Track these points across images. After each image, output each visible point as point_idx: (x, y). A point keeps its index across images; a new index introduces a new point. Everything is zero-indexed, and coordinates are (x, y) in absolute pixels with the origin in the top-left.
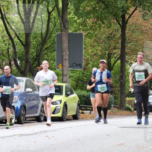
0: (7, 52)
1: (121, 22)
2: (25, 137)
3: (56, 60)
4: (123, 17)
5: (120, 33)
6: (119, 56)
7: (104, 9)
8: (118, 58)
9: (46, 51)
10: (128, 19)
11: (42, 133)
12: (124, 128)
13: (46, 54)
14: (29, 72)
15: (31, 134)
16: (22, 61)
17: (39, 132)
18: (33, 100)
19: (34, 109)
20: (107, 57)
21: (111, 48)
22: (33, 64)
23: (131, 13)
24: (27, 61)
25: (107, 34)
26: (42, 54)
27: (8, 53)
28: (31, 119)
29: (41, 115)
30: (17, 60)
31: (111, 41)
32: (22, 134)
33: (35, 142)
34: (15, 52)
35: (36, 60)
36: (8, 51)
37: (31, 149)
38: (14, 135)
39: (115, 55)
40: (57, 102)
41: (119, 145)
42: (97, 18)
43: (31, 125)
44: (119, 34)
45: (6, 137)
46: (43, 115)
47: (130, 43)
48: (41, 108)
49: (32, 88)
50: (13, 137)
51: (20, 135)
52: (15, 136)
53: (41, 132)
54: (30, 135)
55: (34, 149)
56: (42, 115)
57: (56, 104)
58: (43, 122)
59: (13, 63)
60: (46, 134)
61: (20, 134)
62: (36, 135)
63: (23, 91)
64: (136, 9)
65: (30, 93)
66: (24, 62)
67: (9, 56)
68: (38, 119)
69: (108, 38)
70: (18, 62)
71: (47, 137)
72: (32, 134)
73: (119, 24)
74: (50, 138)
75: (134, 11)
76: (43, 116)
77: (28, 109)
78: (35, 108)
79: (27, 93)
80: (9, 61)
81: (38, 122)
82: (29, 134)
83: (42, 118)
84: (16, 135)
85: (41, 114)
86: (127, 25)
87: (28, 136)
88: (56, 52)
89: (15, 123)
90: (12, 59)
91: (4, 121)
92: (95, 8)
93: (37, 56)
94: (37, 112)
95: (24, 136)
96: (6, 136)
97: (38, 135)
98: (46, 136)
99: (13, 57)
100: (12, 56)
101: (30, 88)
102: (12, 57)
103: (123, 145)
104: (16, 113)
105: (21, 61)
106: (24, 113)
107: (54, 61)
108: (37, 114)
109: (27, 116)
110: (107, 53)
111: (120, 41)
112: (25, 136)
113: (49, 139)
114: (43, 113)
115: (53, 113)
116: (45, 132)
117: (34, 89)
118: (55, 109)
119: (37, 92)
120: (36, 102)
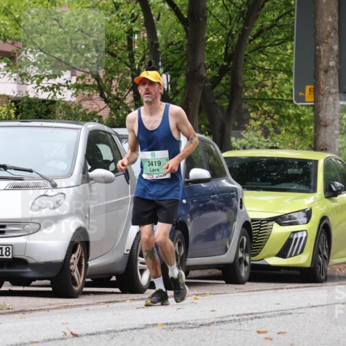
0: (126, 43)
3: (294, 72)
9: (258, 41)
11: (244, 319)
13: (260, 49)
14: (200, 113)
15: (207, 322)
16: (178, 76)
17: (232, 318)
18: (211, 208)
19: (214, 239)
24: (193, 76)
26: (246, 52)
27: (130, 47)
28: (206, 273)
29: (239, 261)
32: (177, 324)
34: (152, 43)
35: (223, 71)
36: (130, 41)
38: (147, 326)
40: (295, 215)
43: (204, 294)
45: (122, 331)
46: (247, 259)
48: (240, 236)
49: (210, 168)
50: (144, 331)
51: (167, 324)
52: (150, 330)
53: (240, 318)
54: (202, 325)
56: (241, 258)
57: (290, 224)
58: (247, 284)
60: (257, 324)
61: (169, 321)
62: (222, 326)
65: (202, 185)
66: (183, 78)
67: (131, 57)
68: (229, 275)
71: (262, 336)
72: (209, 325)
74: (271, 339)
76: (246, 264)
77: (198, 238)
79: (191, 185)
81: (228, 282)
82: (200, 322)
83: (244, 272)
84: (155, 325)
85: (240, 255)
87: (194, 330)
88: (294, 43)
91: (114, 278)
93: (228, 57)
94: (226, 250)
95: (181, 328)
96: (122, 328)
97: (231, 325)
98: (258, 332)
100: (141, 58)
101: (203, 168)
102: (143, 60)
106: (183, 251)
107: (289, 73)
108: (228, 257)
109: (191, 261)
112: (186, 328)
113: (268, 341)
114: (246, 252)
115: (283, 254)
116: (255, 316)
117: (216, 173)
118: (289, 240)
119: (228, 183)
120: (221, 216)
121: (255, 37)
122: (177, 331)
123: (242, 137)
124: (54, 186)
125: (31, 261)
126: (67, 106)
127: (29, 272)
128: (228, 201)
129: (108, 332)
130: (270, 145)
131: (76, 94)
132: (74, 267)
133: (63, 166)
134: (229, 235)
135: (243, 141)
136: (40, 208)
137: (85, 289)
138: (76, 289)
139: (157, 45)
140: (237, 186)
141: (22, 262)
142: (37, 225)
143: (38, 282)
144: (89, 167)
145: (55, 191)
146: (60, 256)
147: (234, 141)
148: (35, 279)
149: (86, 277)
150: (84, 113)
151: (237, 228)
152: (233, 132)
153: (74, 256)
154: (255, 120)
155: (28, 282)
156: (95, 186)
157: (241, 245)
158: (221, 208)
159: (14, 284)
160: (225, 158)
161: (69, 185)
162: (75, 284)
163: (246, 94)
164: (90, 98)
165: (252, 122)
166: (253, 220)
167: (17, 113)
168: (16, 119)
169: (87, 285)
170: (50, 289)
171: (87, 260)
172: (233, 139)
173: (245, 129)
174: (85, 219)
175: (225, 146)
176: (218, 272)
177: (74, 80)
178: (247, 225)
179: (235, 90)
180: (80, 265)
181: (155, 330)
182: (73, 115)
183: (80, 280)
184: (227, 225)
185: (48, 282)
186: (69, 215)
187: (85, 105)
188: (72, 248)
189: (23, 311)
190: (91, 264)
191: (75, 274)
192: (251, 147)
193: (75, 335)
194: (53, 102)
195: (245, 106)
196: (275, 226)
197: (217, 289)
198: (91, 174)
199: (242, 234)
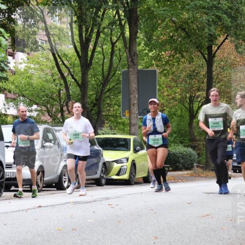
1: (206, 56)
2: (82, 205)
4: (210, 48)
5: (205, 69)
6: (203, 100)
7: (185, 38)
8: (203, 102)
9: (108, 93)
10: (216, 51)
11: (103, 200)
12: (211, 195)
13: (108, 97)
15: (89, 201)
17: (99, 199)
19: (92, 169)
20: (188, 101)
21: (194, 89)
22: (92, 110)
23: (219, 44)
25: (188, 71)
26: (103, 98)
27: (59, 96)
29: (101, 177)
31: (194, 80)
33: (94, 212)
34: (68, 94)
35: (95, 105)
36: (59, 93)
37: (89, 221)
38: (66, 203)
39: (199, 99)
40: (122, 160)
41: (203, 216)
42: (176, 50)
44: (204, 72)
46: (105, 176)
47: (218, 82)
50: (65, 205)
53: (101, 200)
54: (87, 202)
55: (92, 221)
57: (121, 163)
58: (105, 186)
59: (65, 108)
60: (108, 202)
61: (75, 201)
62: (95, 203)
64: (226, 38)
67: (60, 100)
68: (98, 183)
69: (190, 76)
71: (110, 206)
72: (90, 202)
73: (204, 58)
74: (114, 207)
75: (224, 41)
76: (104, 178)
78: (94, 168)
80: (60, 107)
81: (97, 186)
83: (103, 181)
84: (69, 203)
85: (102, 175)
86: (215, 59)
87: (85, 204)
88: (121, 95)
90: (64, 104)
91: (54, 185)
92: (172, 37)
93: (97, 100)
94: (97, 173)
95: (79, 203)
96: (57, 204)
97: (98, 202)
98: (109, 205)
99: (66, 102)
102: (64, 101)
103: (208, 217)
107: (119, 106)
108: (97, 176)
110: (188, 95)
111: (205, 80)
113: (112, 208)
114: (104, 174)
115: (118, 174)
116: (107, 199)
117: (93, 144)
118: (121, 169)
119: (97, 147)
120: (95, 160)
122: (78, 205)
123: (102, 130)
126: (35, 119)
129: (51, 206)
130: (113, 133)
132: (39, 181)
134: (98, 167)
135: (103, 132)
137: (43, 189)
138: (40, 189)
139: (70, 95)
140: (101, 149)
144: (44, 142)
147: (99, 132)
149: (43, 184)
150: (42, 121)
151: (101, 165)
152: (99, 128)
153: (39, 176)
154: (107, 123)
156: (47, 150)
157: (102, 171)
158: (94, 157)
159: (16, 187)
160: (96, 138)
162: (39, 187)
163: (104, 114)
166: (107, 162)
169: (44, 187)
171: (43, 178)
172: (99, 131)
173: (103, 127)
174: (43, 162)
175: (97, 134)
176: (93, 182)
177: (38, 108)
178: (104, 164)
180: (41, 180)
181: (70, 205)
183: (41, 185)
184: (97, 164)
185: (29, 186)
187: (43, 118)
188: (38, 173)
190: (45, 179)
192: (106, 134)
195: (103, 118)
196: (115, 164)
197: (93, 188)
198: (45, 145)
199: (102, 167)
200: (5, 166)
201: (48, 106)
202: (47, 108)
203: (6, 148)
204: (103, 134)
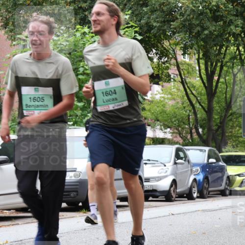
0: (187, 119)
3: (242, 126)
9: (231, 117)
13: (231, 120)
15: (216, 209)
17: (224, 208)
18: (216, 172)
24: (210, 129)
28: (215, 193)
29: (226, 189)
30: (199, 127)
32: (206, 210)
33: (220, 219)
35: (219, 127)
36: (189, 119)
37: (216, 226)
38: (196, 211)
40: (244, 173)
43: (215, 200)
46: (229, 188)
49: (216, 159)
52: (197, 212)
53: (227, 208)
54: (214, 210)
55: (219, 226)
57: (243, 176)
58: (229, 196)
59: (194, 131)
61: (204, 209)
62: (221, 211)
63: (206, 162)
65: (213, 164)
66: (206, 130)
67: (189, 123)
68: (223, 193)
70: (200, 130)
76: (228, 190)
77: (212, 182)
78: (219, 181)
79: (210, 164)
80: (190, 130)
81: (222, 196)
83: (228, 192)
85: (226, 187)
87: (212, 212)
88: (242, 118)
89: (198, 197)
90: (193, 127)
91: (185, 195)
93: (221, 123)
94: (221, 185)
96: (188, 212)
97: (224, 210)
99: (194, 125)
101: (213, 158)
104: (198, 187)
105: (203, 129)
106: (207, 186)
107: (240, 127)
108: (222, 188)
109: (210, 189)
112: (209, 211)
114: (228, 186)
115: (240, 186)
116: (231, 207)
117: (218, 160)
118: (242, 182)
119: (221, 163)
120: (220, 174)
121: (230, 116)
122: (206, 213)
124: (165, 166)
125: (158, 190)
126: (169, 140)
127: (158, 194)
128: (222, 170)
129: (183, 213)
130: (235, 151)
131: (172, 136)
132: (172, 192)
133: (168, 159)
134: (222, 180)
135: (226, 150)
136: (160, 173)
137: (176, 199)
138: (173, 199)
139: (197, 120)
140: (224, 164)
141: (154, 191)
142: (159, 179)
143: (160, 197)
144: (176, 159)
145: (165, 167)
146: (167, 188)
147: (223, 150)
148: (159, 196)
149: (176, 195)
150: (174, 142)
151: (225, 178)
152: (223, 147)
153: (172, 188)
155: (157, 197)
156: (179, 166)
157: (226, 183)
158: (219, 172)
159: (153, 197)
160: (221, 156)
161: (170, 166)
162: (173, 197)
163: (227, 135)
164: (176, 137)
165: (229, 144)
166: (230, 175)
167: (153, 143)
168: (153, 144)
169: (176, 197)
170: (164, 199)
171: (176, 189)
172: (223, 149)
173: (227, 146)
174: (175, 176)
175: (220, 151)
176: (219, 193)
177: (171, 131)
178: (228, 177)
179: (223, 133)
180: (174, 191)
181: (199, 212)
182: (171, 142)
183: (174, 196)
184: (222, 177)
185: (163, 197)
186: (170, 175)
187: (175, 139)
188: (171, 186)
189: (156, 207)
190: (178, 191)
191: (173, 194)
192: (229, 152)
193: (173, 214)
194: (164, 139)
195: (226, 138)
196: (238, 177)
197: (219, 198)
198: (177, 162)
199: (227, 180)
200: (144, 180)
201: (180, 129)
202: (179, 131)
203: (144, 165)
204: (227, 152)
